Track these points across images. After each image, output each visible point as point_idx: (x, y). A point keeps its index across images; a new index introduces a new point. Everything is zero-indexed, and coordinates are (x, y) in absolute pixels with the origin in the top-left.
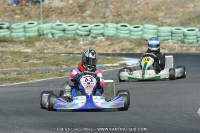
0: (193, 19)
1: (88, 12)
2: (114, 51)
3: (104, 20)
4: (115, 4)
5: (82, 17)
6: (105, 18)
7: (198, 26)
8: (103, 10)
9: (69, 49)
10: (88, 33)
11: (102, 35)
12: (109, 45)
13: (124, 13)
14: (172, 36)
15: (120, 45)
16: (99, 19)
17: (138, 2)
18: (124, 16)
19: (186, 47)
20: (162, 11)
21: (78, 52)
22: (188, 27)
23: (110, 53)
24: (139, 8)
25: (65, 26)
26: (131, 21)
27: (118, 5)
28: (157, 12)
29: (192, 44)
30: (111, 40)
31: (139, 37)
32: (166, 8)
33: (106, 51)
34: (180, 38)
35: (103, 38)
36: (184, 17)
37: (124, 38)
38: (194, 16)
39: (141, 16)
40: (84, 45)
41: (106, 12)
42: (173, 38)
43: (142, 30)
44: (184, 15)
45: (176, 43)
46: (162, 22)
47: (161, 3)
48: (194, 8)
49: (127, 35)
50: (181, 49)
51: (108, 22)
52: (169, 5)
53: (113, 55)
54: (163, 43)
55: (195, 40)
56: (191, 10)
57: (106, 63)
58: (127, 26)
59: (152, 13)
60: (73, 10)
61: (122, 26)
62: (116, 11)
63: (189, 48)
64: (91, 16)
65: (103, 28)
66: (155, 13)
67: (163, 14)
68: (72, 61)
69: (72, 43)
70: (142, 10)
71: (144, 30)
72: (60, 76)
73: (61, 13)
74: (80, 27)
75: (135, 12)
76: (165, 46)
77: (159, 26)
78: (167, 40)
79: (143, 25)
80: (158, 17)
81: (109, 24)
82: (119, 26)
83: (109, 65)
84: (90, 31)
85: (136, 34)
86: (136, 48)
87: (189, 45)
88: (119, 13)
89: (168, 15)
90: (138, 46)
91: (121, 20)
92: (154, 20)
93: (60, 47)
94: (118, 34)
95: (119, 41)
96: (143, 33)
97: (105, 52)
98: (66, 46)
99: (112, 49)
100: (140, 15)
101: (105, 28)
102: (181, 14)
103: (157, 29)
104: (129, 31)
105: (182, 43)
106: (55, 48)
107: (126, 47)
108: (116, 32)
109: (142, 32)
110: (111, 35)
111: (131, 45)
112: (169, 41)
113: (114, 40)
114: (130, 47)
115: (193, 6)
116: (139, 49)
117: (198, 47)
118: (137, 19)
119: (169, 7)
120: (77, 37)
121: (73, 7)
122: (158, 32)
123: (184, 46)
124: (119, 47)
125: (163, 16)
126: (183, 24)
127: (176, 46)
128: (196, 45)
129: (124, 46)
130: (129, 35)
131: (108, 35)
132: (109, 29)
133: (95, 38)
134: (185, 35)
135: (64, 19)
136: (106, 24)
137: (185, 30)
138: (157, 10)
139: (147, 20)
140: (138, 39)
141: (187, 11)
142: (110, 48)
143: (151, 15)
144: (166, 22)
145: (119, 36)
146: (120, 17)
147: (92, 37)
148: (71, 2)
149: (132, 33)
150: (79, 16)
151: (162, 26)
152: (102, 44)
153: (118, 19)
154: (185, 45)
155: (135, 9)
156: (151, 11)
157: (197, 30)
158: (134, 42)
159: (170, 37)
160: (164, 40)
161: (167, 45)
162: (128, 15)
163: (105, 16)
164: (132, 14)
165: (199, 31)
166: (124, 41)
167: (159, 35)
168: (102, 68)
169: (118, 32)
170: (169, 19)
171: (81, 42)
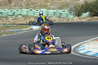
0: (65, 6)
1: (13, 4)
2: (26, 22)
3: (21, 7)
5: (10, 6)
6: (21, 6)
7: (67, 9)
8: (20, 2)
9: (4, 22)
10: (13, 14)
12: (24, 20)
13: (31, 4)
14: (54, 14)
16: (18, 7)
18: (31, 5)
19: (62, 19)
20: (49, 2)
21: (9, 23)
23: (25, 23)
24: (38, 1)
25: (2, 11)
26: (34, 7)
28: (47, 3)
29: (65, 18)
30: (25, 17)
31: (38, 15)
32: (51, 1)
34: (58, 15)
35: (21, 16)
36: (60, 5)
37: (31, 16)
39: (39, 5)
40: (12, 20)
41: (22, 3)
42: (55, 15)
44: (60, 4)
45: (56, 18)
46: (50, 8)
50: (59, 21)
51: (23, 8)
53: (26, 24)
54: (50, 18)
55: (66, 16)
56: (63, 1)
57: (23, 29)
58: (32, 10)
59: (44, 3)
60: (6, 3)
61: (30, 10)
62: (26, 3)
63: (63, 20)
64: (15, 6)
65: (21, 11)
66: (46, 4)
67: (50, 4)
68: (6, 28)
69: (5, 19)
70: (39, 2)
74: (9, 11)
75: (36, 3)
77: (48, 10)
78: (52, 16)
79: (40, 9)
80: (48, 5)
82: (28, 10)
84: (14, 13)
87: (63, 18)
88: (28, 4)
89: (52, 4)
91: (29, 7)
92: (45, 7)
95: (29, 17)
97: (22, 23)
98: (3, 21)
99: (25, 22)
100: (39, 4)
101: (22, 11)
102: (59, 3)
103: (47, 11)
104: (33, 13)
105: (59, 18)
107: (32, 20)
110: (25, 15)
111: (35, 19)
112: (53, 17)
113: (26, 17)
117: (67, 19)
118: (37, 6)
120: (8, 16)
121: (6, 1)
122: (48, 13)
123: (60, 19)
124: (29, 20)
125: (50, 5)
126: (60, 8)
127: (57, 19)
128: (67, 18)
129: (31, 20)
130: (33, 14)
131: (23, 14)
133: (17, 16)
134: (61, 14)
135: (1, 8)
136: (22, 9)
137: (61, 11)
139: (42, 7)
141: (62, 2)
142: (24, 21)
144: (51, 8)
145: (28, 15)
146: (29, 6)
147: (16, 16)
149: (35, 13)
150: (9, 6)
151: (50, 9)
152: (20, 19)
154: (61, 18)
155: (36, 2)
156: (44, 2)
157: (67, 11)
159: (53, 15)
160: (51, 16)
161: (52, 19)
162: (33, 5)
163: (21, 5)
164: (35, 4)
165: (68, 11)
166: (31, 17)
167: (48, 14)
168: (21, 31)
169: (28, 13)
170: (53, 6)
171: (10, 19)
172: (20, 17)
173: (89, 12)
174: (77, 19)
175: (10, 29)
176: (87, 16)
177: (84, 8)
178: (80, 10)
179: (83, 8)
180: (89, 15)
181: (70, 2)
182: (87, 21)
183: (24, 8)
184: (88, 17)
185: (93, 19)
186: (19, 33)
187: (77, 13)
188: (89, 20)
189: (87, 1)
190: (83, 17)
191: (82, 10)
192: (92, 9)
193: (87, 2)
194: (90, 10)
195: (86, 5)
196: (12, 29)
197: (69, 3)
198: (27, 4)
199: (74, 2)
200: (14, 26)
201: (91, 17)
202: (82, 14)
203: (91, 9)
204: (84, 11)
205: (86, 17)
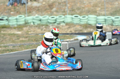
0: (118, 11)
1: (54, 9)
2: (71, 31)
3: (64, 13)
4: (70, 3)
5: (51, 12)
8: (64, 7)
11: (63, 22)
12: (68, 28)
13: (76, 9)
14: (105, 22)
15: (74, 28)
16: (61, 13)
17: (85, 2)
19: (114, 28)
20: (99, 7)
22: (115, 16)
23: (69, 33)
24: (85, 6)
25: (41, 17)
26: (81, 13)
27: (73, 4)
28: (96, 8)
29: (118, 27)
30: (69, 25)
31: (85, 23)
32: (101, 5)
33: (66, 32)
34: (110, 23)
36: (112, 10)
37: (77, 24)
39: (87, 11)
42: (106, 23)
43: (87, 19)
46: (99, 14)
47: (98, 2)
48: (118, 5)
49: (78, 22)
51: (66, 15)
52: (103, 3)
57: (66, 39)
58: (77, 17)
60: (45, 8)
61: (75, 17)
64: (57, 11)
65: (64, 18)
66: (95, 9)
67: (100, 9)
69: (45, 27)
71: (89, 18)
73: (39, 10)
74: (50, 18)
75: (83, 8)
77: (97, 16)
79: (87, 15)
80: (97, 11)
81: (68, 16)
82: (73, 16)
83: (68, 40)
84: (56, 20)
85: (84, 21)
86: (84, 29)
87: (116, 27)
88: (73, 9)
91: (74, 13)
92: (94, 12)
93: (38, 30)
95: (74, 25)
96: (88, 20)
98: (42, 30)
99: (69, 31)
100: (86, 9)
102: (110, 8)
103: (96, 18)
104: (79, 20)
105: (111, 26)
106: (35, 31)
107: (78, 29)
110: (69, 22)
111: (81, 27)
113: (71, 25)
114: (80, 29)
115: (117, 3)
116: (85, 30)
118: (84, 12)
119: (103, 4)
120: (48, 24)
121: (46, 6)
122: (97, 19)
123: (113, 28)
124: (74, 29)
125: (100, 10)
126: (112, 14)
127: (108, 27)
129: (76, 28)
131: (67, 22)
132: (68, 18)
133: (59, 24)
134: (113, 21)
135: (40, 14)
136: (66, 16)
137: (113, 18)
138: (96, 6)
139: (90, 13)
141: (114, 6)
142: (68, 30)
143: (92, 10)
144: (102, 14)
145: (73, 22)
146: (74, 11)
148: (44, 3)
149: (81, 20)
150: (49, 11)
151: (99, 16)
152: (63, 28)
154: (114, 27)
155: (83, 6)
156: (93, 7)
158: (83, 26)
159: (104, 23)
162: (78, 10)
163: (65, 11)
164: (81, 9)
167: (98, 21)
169: (73, 20)
170: (104, 12)
171: (51, 27)
172: (63, 25)
183: (68, 14)
198: (72, 9)
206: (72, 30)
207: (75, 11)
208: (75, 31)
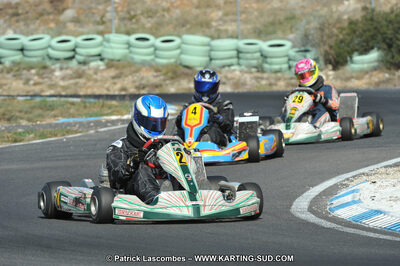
0: (281, 23)
1: (69, 13)
2: (124, 89)
3: (101, 28)
5: (57, 22)
6: (103, 23)
7: (291, 36)
8: (100, 7)
9: (33, 88)
10: (70, 54)
11: (98, 58)
12: (113, 78)
13: (142, 14)
14: (238, 58)
15: (135, 78)
16: (91, 27)
18: (143, 20)
19: (267, 79)
20: (218, 7)
21: (52, 92)
22: (271, 39)
23: (117, 93)
24: (172, 3)
25: (24, 40)
26: (156, 29)
28: (209, 10)
29: (279, 75)
30: (117, 68)
31: (172, 60)
32: (225, 3)
33: (108, 89)
34: (254, 62)
35: (100, 63)
36: (262, 20)
37: (144, 63)
38: (282, 18)
39: (177, 19)
40: (63, 78)
41: (107, 12)
42: (241, 61)
43: (179, 47)
44: (261, 14)
45: (246, 72)
46: (218, 30)
49: (148, 58)
50: (256, 84)
51: (110, 32)
53: (122, 97)
54: (220, 73)
55: (285, 66)
56: (276, 4)
57: (107, 115)
58: (147, 39)
59: (198, 11)
60: (40, 8)
61: (138, 39)
62: (125, 9)
63: (273, 81)
64: (76, 21)
65: (101, 44)
66: (205, 13)
67: (220, 13)
68: (40, 111)
69: (38, 74)
70: (177, 7)
71: (184, 46)
72: (15, 141)
73: (17, 15)
74: (54, 42)
75: (164, 10)
76: (226, 77)
77: (213, 38)
78: (229, 66)
79: (179, 36)
80: (212, 20)
81: (113, 37)
82: (132, 38)
83: (114, 118)
84: (74, 50)
85: (168, 55)
86: (168, 82)
87: (273, 75)
88: (132, 13)
89: (231, 17)
90: (172, 78)
91: (134, 26)
92: (201, 26)
93: (14, 84)
94: (131, 55)
95: (133, 69)
96: (181, 53)
97: (105, 92)
98: (27, 82)
99: (118, 86)
100: (174, 16)
101: (105, 43)
102: (256, 13)
103: (209, 45)
104: (152, 49)
105: (258, 71)
106: (5, 85)
107: (148, 81)
108: (127, 51)
109: (178, 51)
110: (117, 57)
111: (157, 76)
112: (233, 68)
113: (124, 67)
114: (156, 81)
116: (172, 84)
117: (292, 79)
118: (168, 24)
120: (48, 63)
121: (40, 3)
122: (211, 50)
123: (262, 78)
124: (134, 82)
125: (220, 19)
126: (260, 34)
127: (247, 77)
128: (288, 75)
129: (142, 78)
130: (152, 57)
131: (111, 57)
132: (113, 45)
133: (84, 63)
134: (264, 56)
135: (23, 28)
136: (107, 36)
137: (264, 45)
138: (208, 6)
139: (188, 26)
140: (171, 65)
141: (269, 7)
142: (115, 84)
143: (197, 16)
144: (226, 31)
145: (132, 59)
146: (134, 20)
147: (80, 63)
149: (157, 52)
150: (53, 20)
151: (219, 38)
152: (98, 77)
153: (130, 26)
154: (265, 75)
155: (165, 5)
156: (198, 7)
157: (288, 44)
158: (164, 71)
159: (235, 61)
160: (224, 66)
161: (230, 75)
162: (151, 17)
163: (104, 19)
164: (158, 15)
165: (293, 47)
166: (144, 69)
167: (212, 57)
168: (99, 124)
169: (131, 52)
170: (233, 24)
171: (58, 73)
172: (99, 66)
173: (379, 49)
174: (331, 78)
175: (55, 116)
176: (372, 65)
177: (361, 36)
178: (342, 41)
179: (358, 33)
180: (378, 61)
181: (303, 7)
182: (372, 88)
183: (114, 31)
184: (375, 69)
185: (396, 77)
186: (92, 132)
187: (332, 52)
188: (378, 84)
189: (373, 5)
190: (353, 71)
191: (352, 40)
192: (391, 39)
193: (373, 10)
194: (384, 41)
195: (366, 19)
196: (64, 117)
197: (298, 12)
198: (129, 12)
199: (318, 8)
200: (73, 104)
201: (389, 69)
202: (351, 58)
203: (390, 36)
204: (358, 44)
205: (367, 72)
206: (129, 84)
207: (138, 21)
208: (138, 88)
